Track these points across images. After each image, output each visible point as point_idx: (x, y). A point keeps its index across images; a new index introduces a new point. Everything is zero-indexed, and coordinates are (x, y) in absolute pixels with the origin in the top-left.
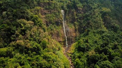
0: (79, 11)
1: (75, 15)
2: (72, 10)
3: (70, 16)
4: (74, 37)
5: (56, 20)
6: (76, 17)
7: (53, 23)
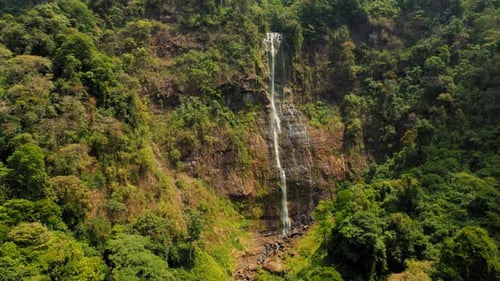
0: (374, 36)
1: (350, 54)
2: (336, 34)
3: (323, 62)
4: (334, 177)
5: (224, 78)
6: (355, 68)
7: (208, 92)
